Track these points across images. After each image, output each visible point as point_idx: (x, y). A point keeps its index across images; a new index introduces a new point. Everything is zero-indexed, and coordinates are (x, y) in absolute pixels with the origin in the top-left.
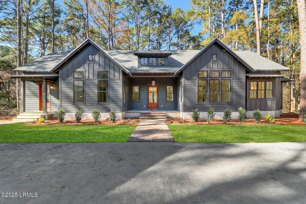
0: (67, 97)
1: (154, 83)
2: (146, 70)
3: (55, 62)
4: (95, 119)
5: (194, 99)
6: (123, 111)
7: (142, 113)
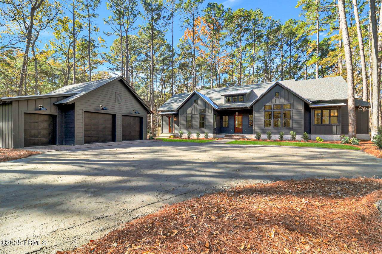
0: (183, 125)
1: (237, 114)
2: (229, 106)
3: (176, 103)
4: (198, 137)
5: (261, 125)
6: (214, 133)
7: (226, 135)
